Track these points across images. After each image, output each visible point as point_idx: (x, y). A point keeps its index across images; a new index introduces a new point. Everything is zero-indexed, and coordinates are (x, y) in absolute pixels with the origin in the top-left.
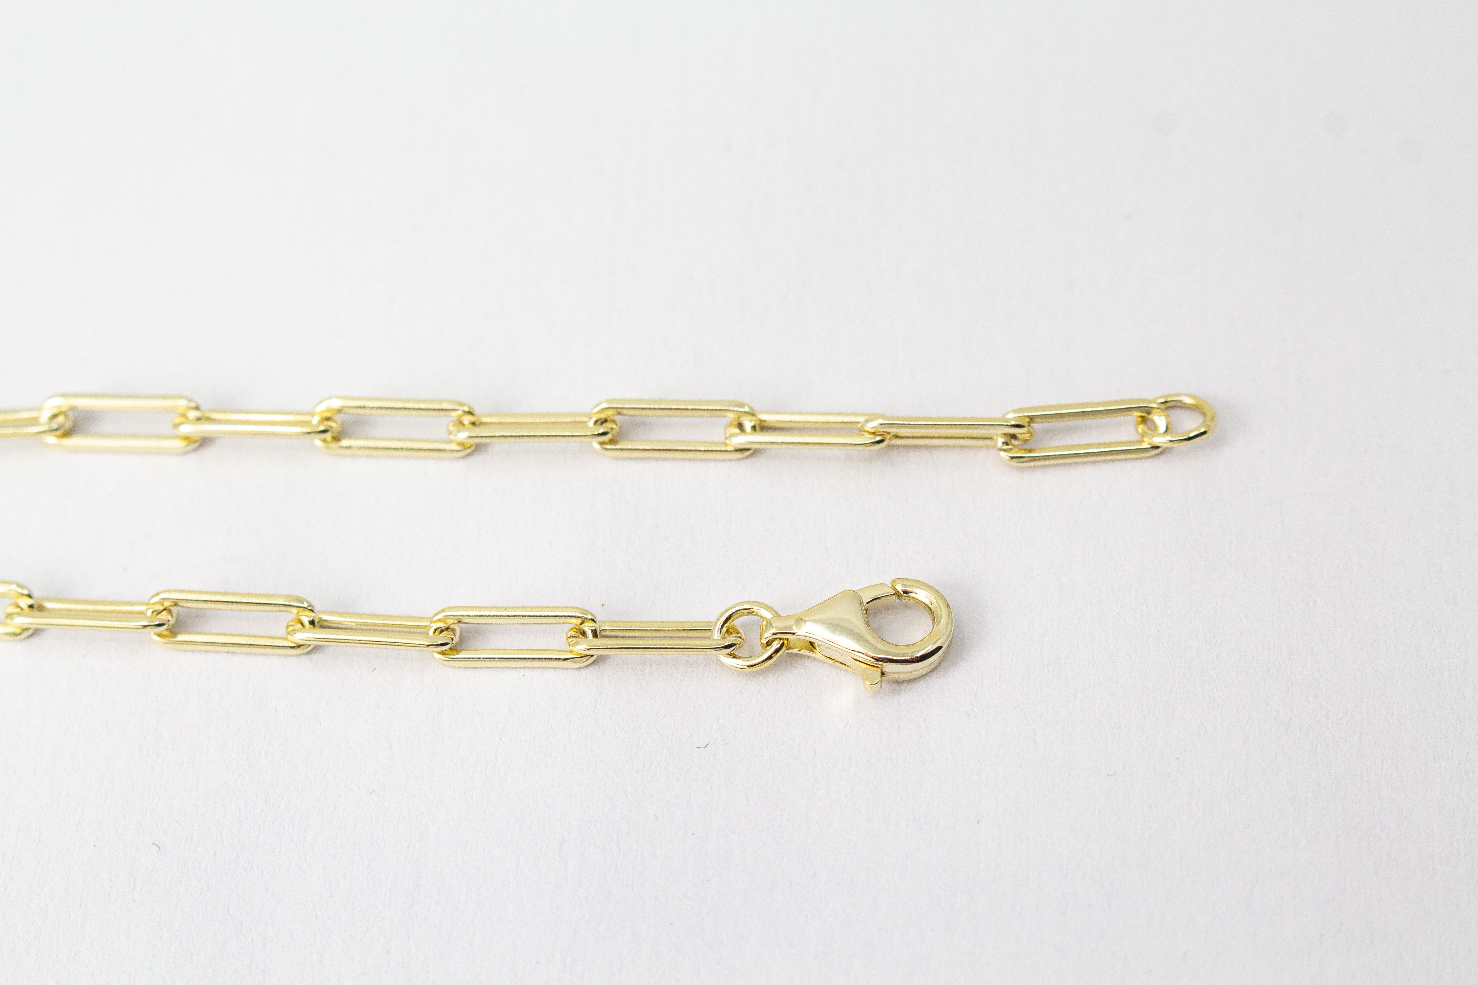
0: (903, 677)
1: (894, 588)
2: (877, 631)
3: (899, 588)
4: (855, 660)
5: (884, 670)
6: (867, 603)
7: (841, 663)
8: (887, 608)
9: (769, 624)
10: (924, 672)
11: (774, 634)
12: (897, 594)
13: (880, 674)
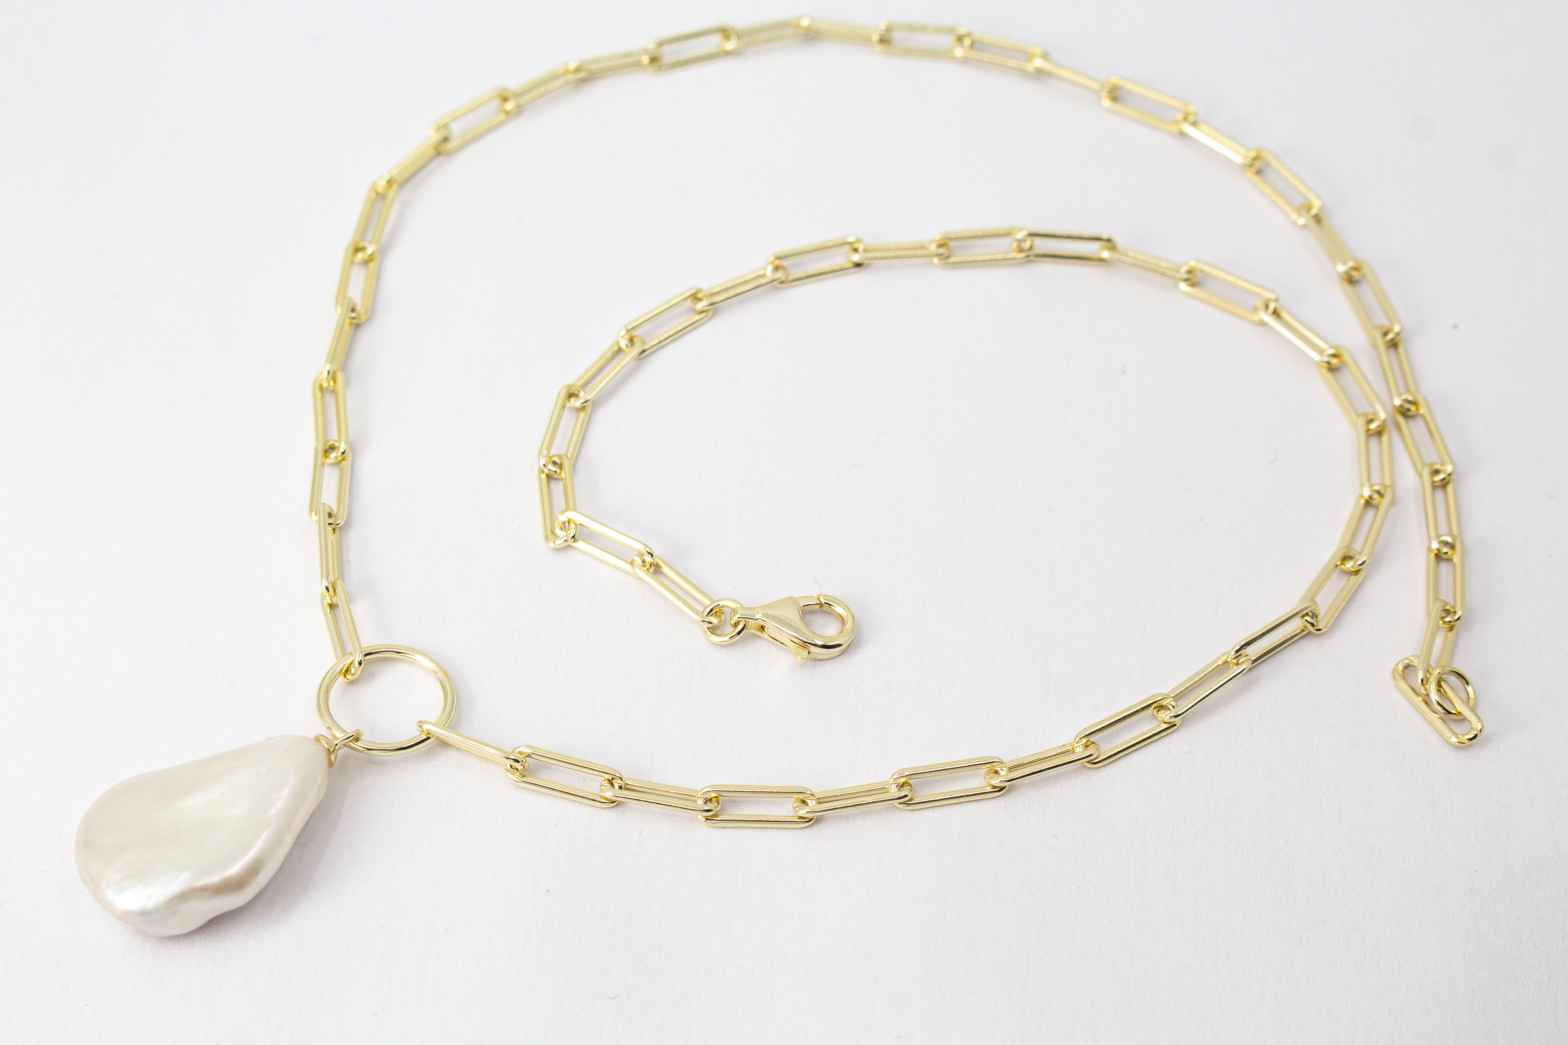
0: (820, 657)
1: (819, 600)
2: (807, 624)
3: (823, 601)
4: (792, 641)
5: (810, 650)
6: (803, 606)
7: (781, 643)
8: (812, 612)
9: (734, 611)
10: (833, 656)
11: (738, 618)
12: (821, 605)
13: (808, 652)
